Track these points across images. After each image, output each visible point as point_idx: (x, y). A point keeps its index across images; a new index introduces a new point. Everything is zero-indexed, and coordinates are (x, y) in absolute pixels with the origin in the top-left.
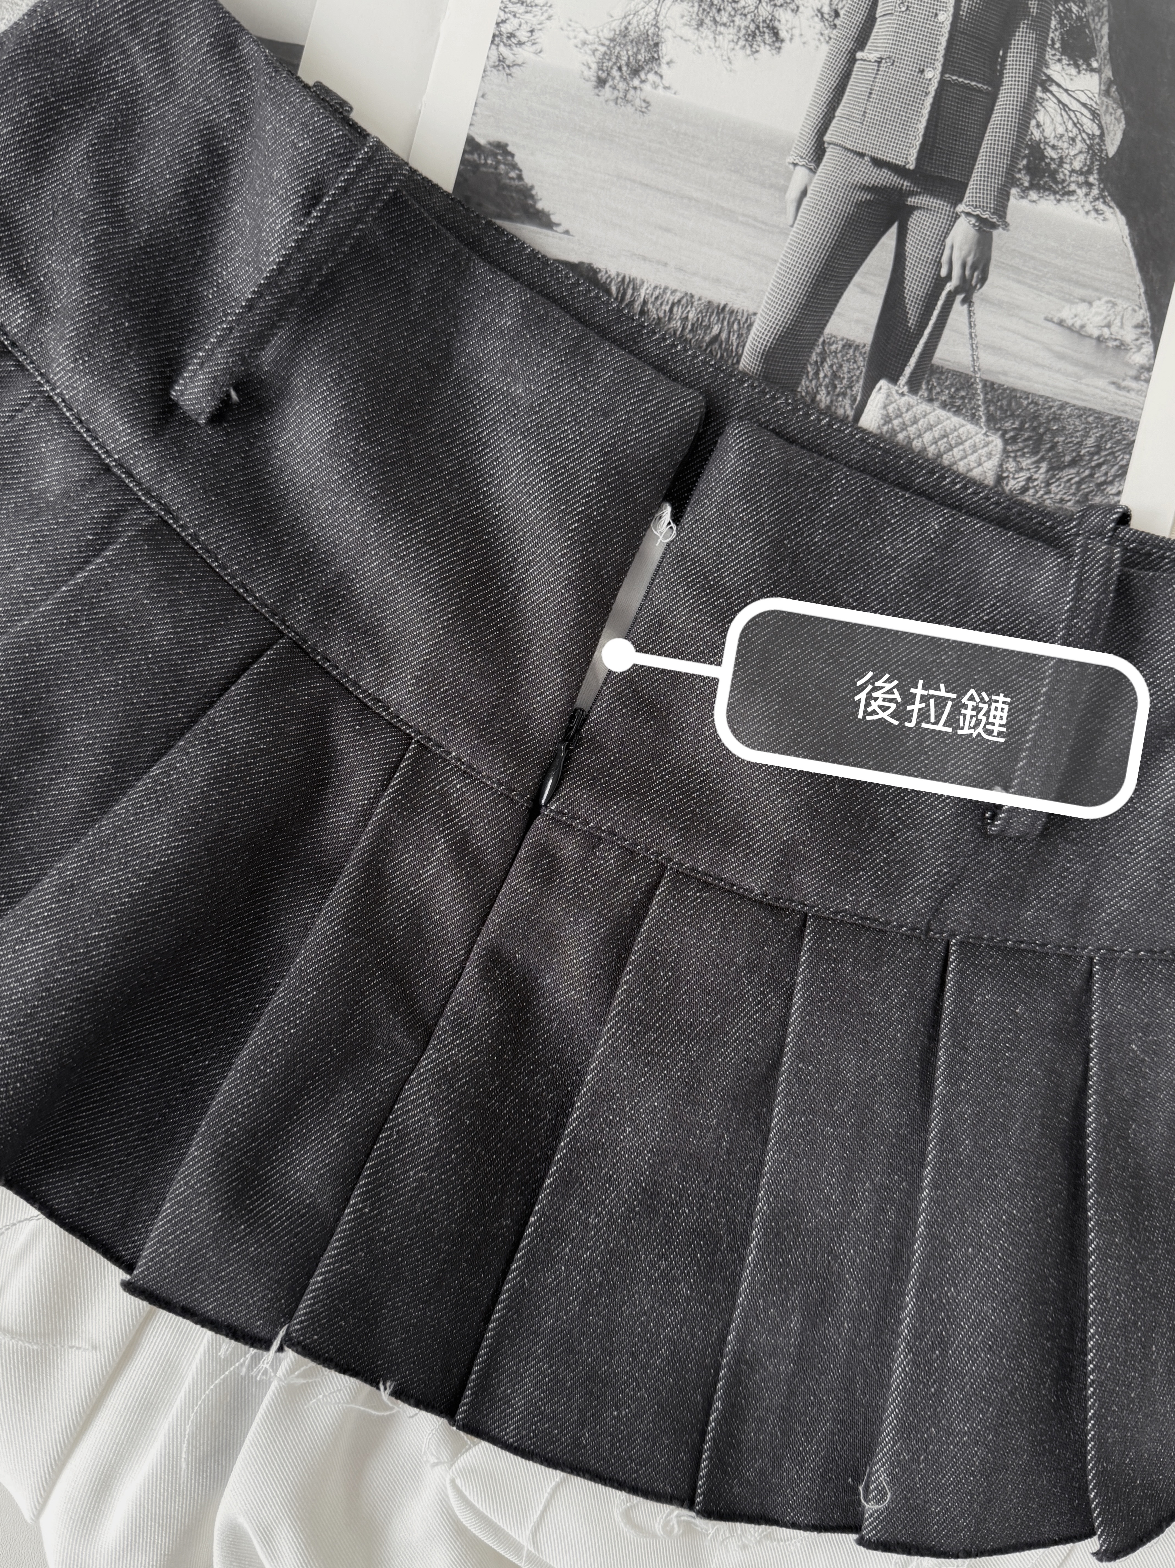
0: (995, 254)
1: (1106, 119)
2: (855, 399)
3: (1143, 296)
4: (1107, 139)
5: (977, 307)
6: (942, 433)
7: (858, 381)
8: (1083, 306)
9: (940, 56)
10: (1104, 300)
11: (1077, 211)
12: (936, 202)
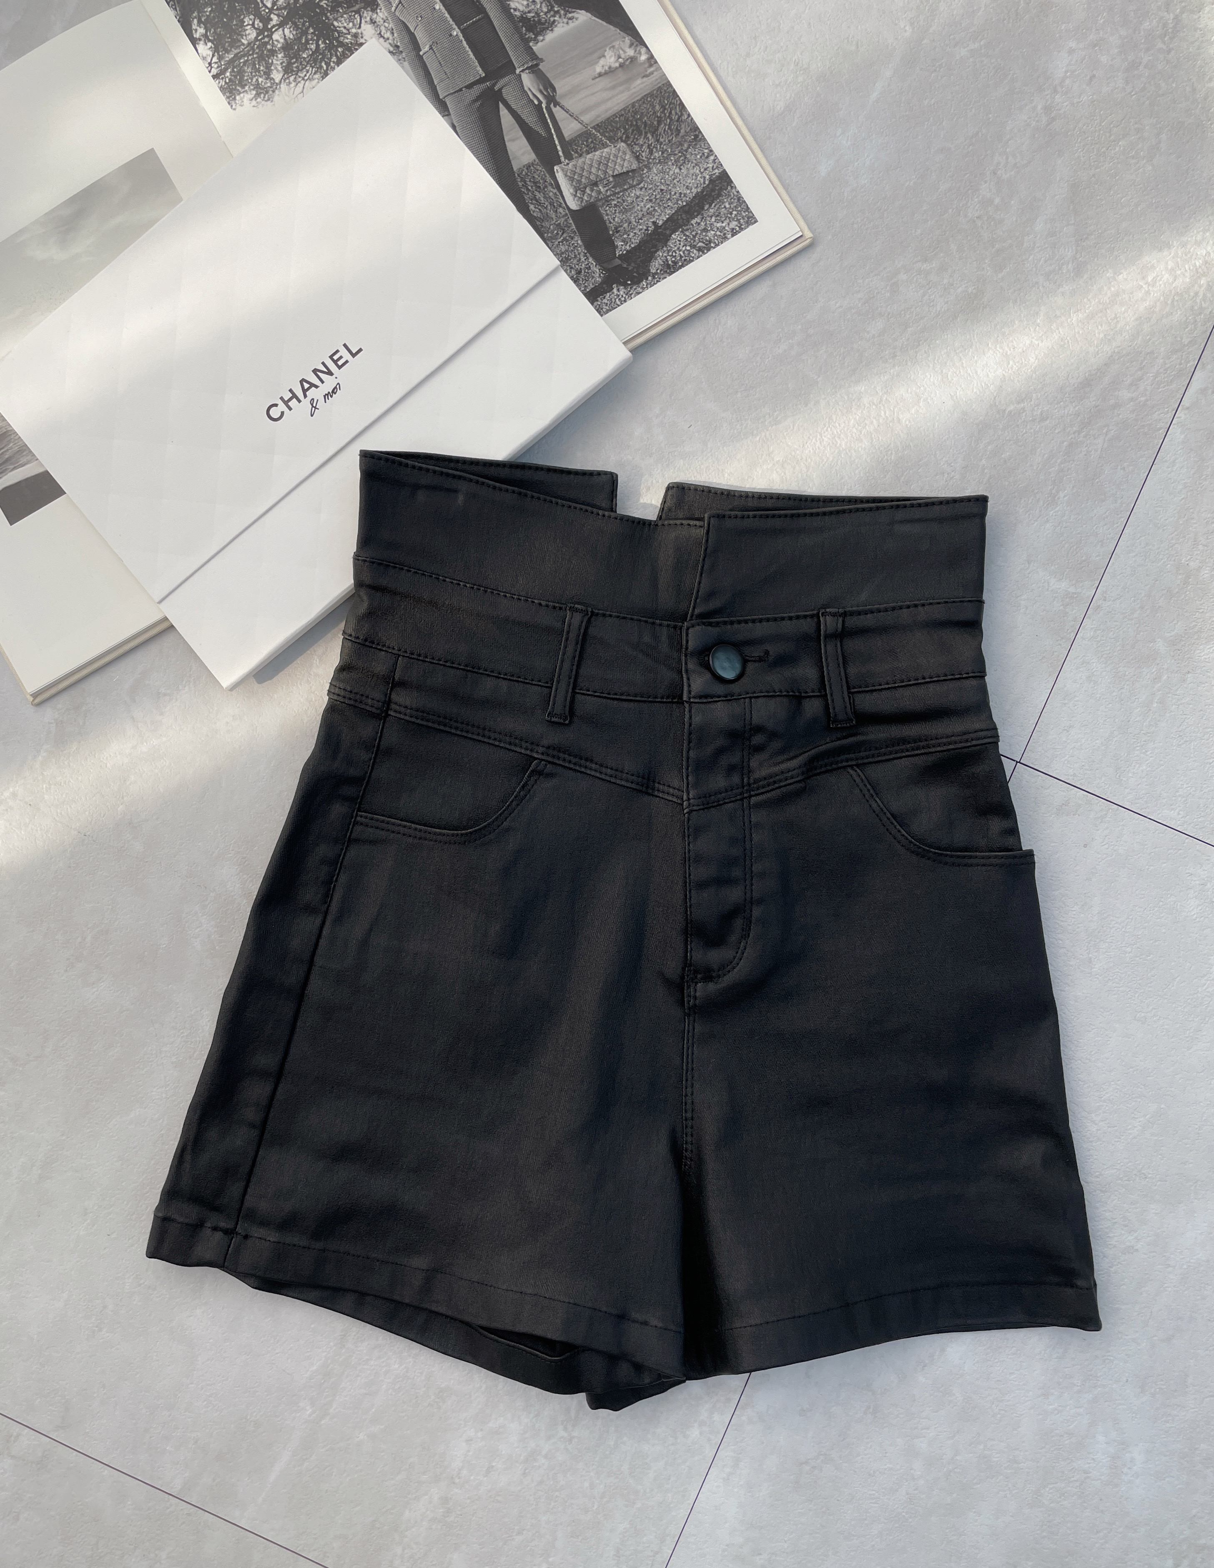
0: (548, 75)
2: (552, 183)
3: (620, 32)
5: (563, 103)
6: (598, 163)
7: (546, 176)
8: (603, 59)
9: (452, 22)
10: (607, 50)
11: (563, 27)
12: (506, 79)
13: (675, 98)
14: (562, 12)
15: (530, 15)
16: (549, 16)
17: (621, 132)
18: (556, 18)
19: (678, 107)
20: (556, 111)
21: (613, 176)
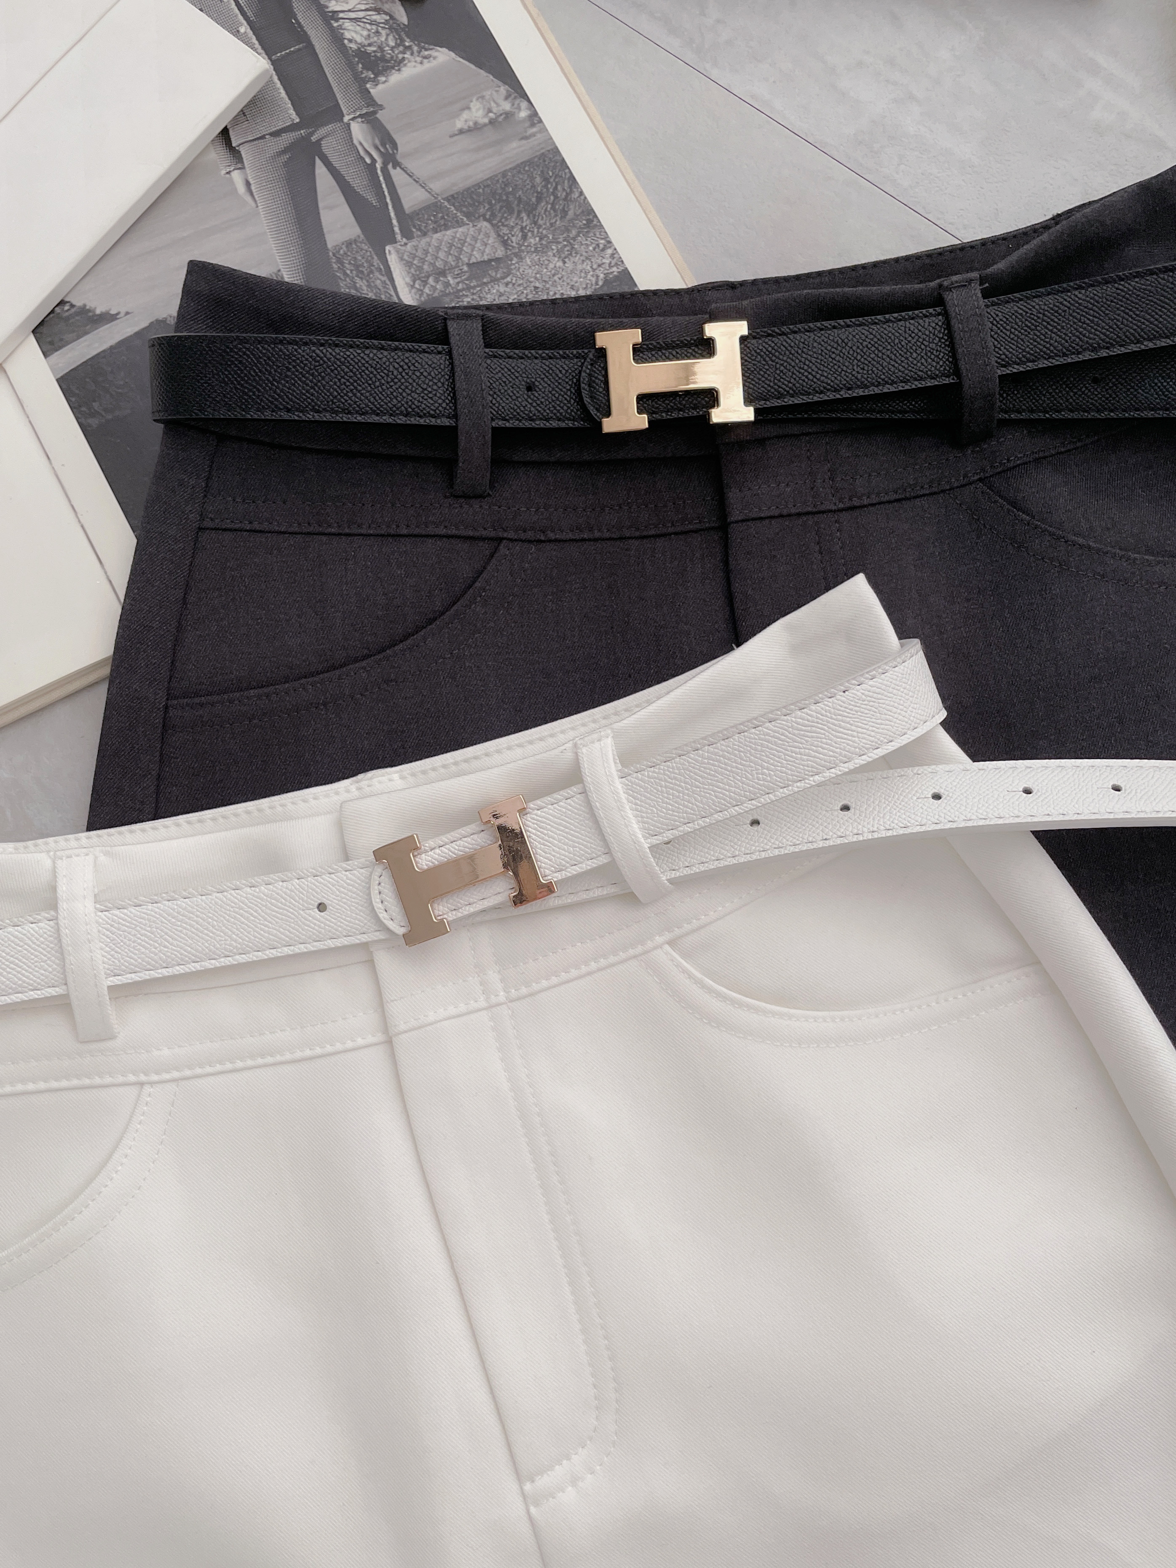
0: (389, 127)
1: (386, 7)
2: (381, 269)
3: (494, 79)
4: (397, 16)
5: (405, 163)
6: (448, 245)
7: (373, 258)
8: (466, 112)
9: (259, 50)
10: (474, 100)
11: (415, 67)
12: (329, 127)
13: (564, 170)
14: (415, 48)
15: (370, 49)
16: (396, 52)
17: (484, 207)
18: (406, 56)
19: (566, 182)
20: (397, 175)
21: (469, 265)
